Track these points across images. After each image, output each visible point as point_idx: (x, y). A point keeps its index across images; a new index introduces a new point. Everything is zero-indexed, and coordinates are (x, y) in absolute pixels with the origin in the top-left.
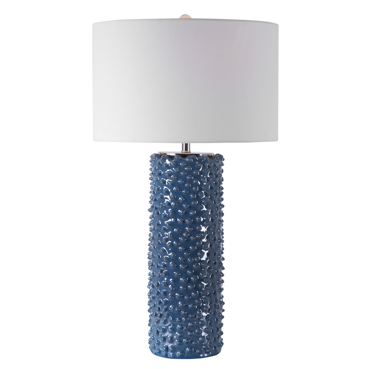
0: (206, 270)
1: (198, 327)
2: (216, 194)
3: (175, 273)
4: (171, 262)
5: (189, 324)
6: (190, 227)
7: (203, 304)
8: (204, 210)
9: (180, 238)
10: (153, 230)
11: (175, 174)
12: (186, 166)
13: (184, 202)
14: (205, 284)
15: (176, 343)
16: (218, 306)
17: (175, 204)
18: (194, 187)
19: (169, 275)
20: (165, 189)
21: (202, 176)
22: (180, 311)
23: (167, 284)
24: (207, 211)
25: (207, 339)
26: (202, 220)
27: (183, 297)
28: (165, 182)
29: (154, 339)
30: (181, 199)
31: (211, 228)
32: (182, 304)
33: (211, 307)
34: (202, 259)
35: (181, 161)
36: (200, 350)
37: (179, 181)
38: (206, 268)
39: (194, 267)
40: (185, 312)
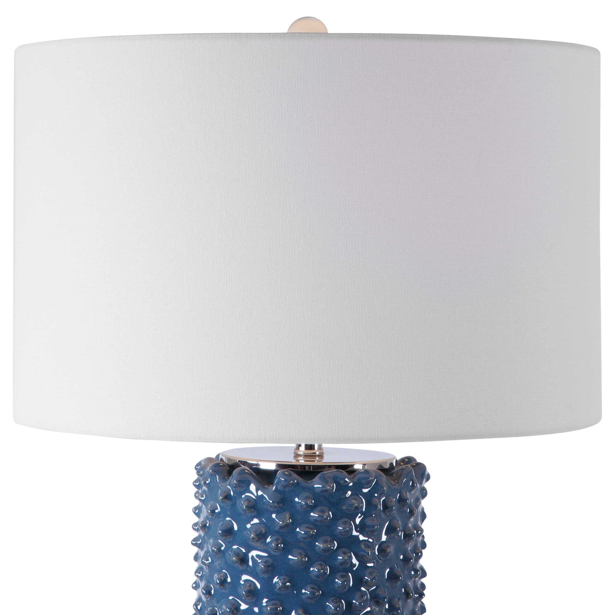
12: (313, 508)
20: (246, 581)
28: (243, 560)
35: (297, 489)
37: (290, 557)
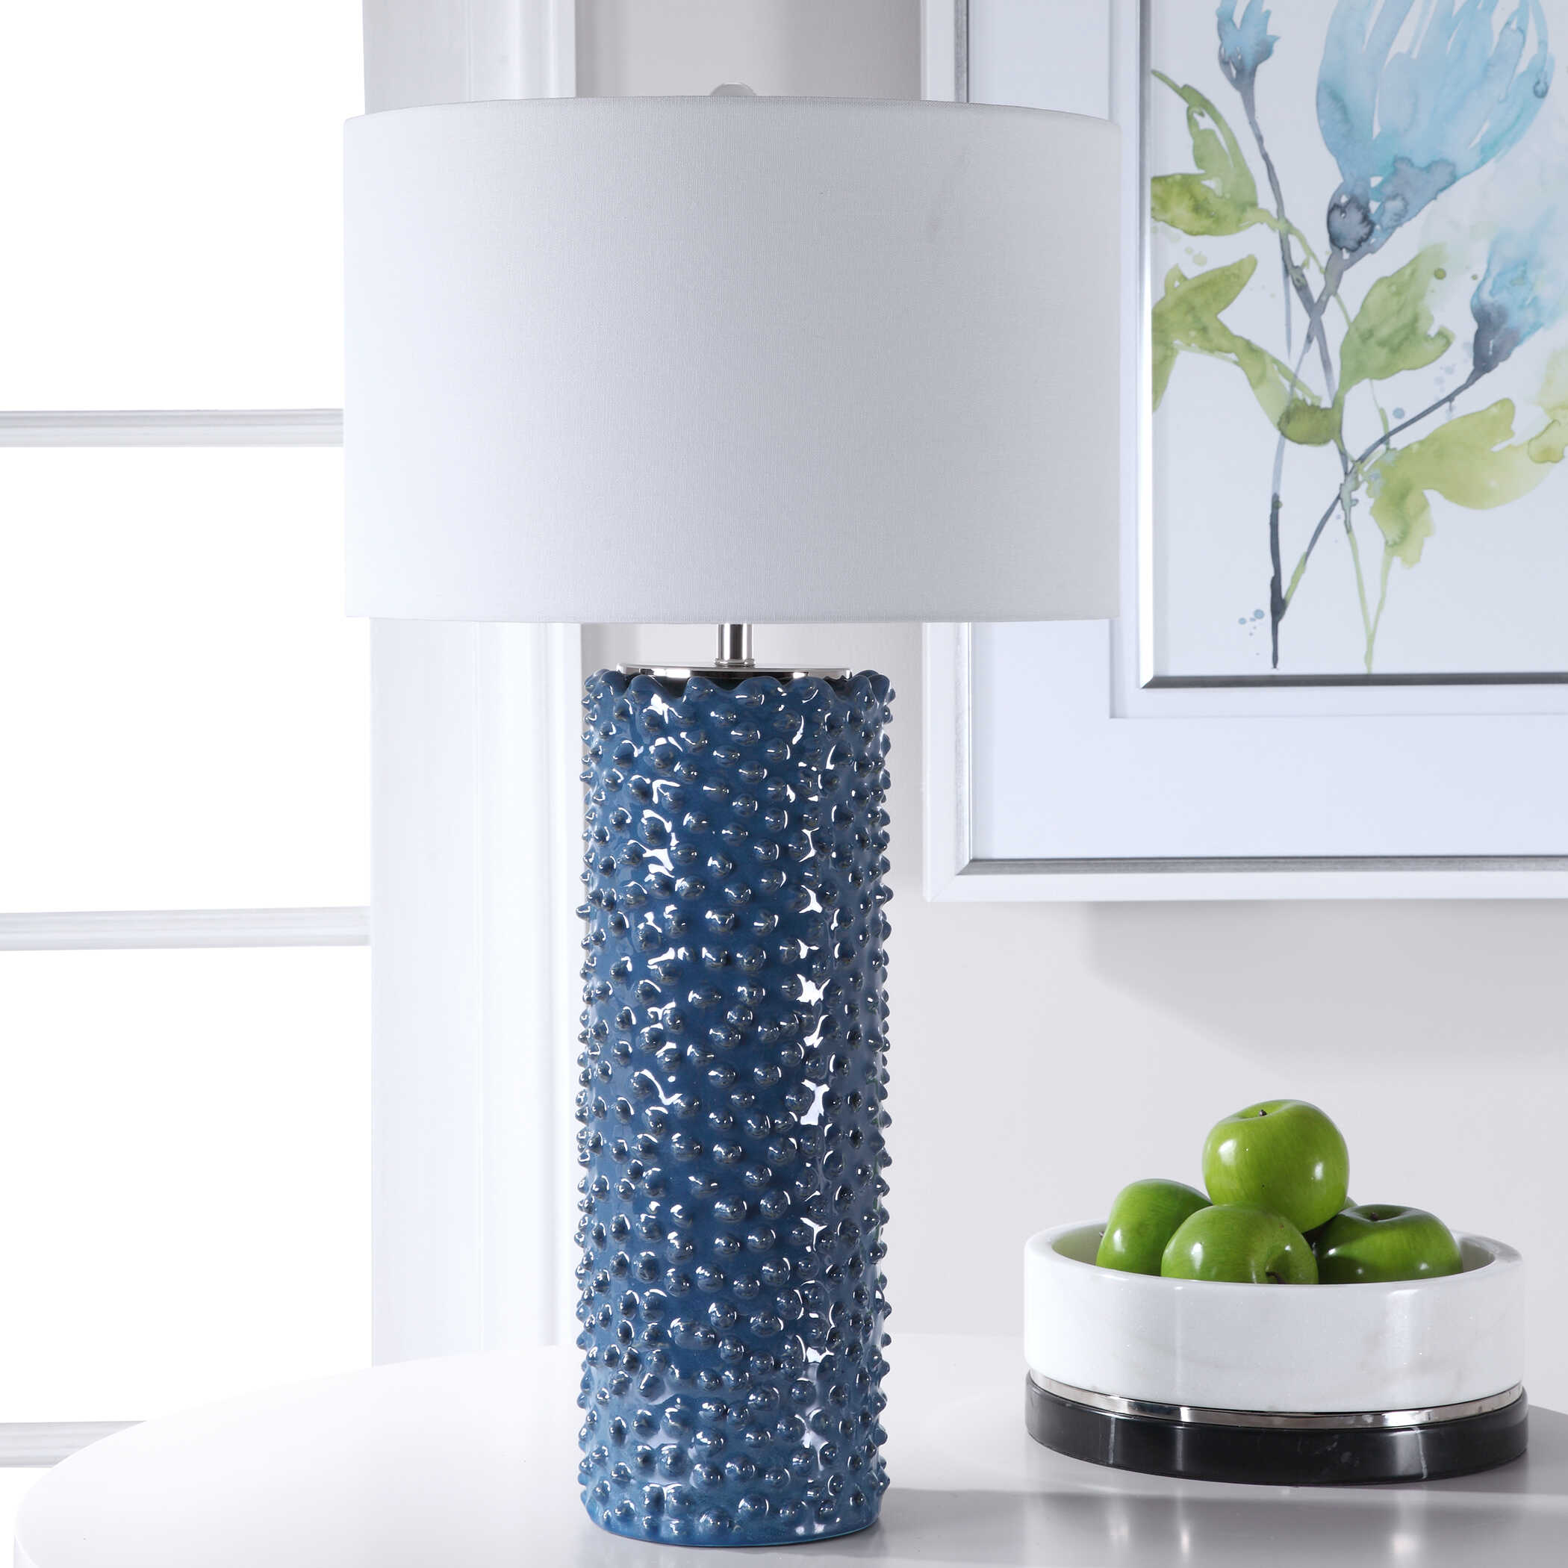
0: (820, 1167)
1: (788, 1409)
2: (862, 841)
3: (692, 1179)
4: (678, 1135)
5: (752, 1397)
6: (754, 983)
7: (807, 1312)
8: (812, 912)
9: (711, 1031)
10: (600, 996)
11: (689, 756)
12: (735, 725)
13: (728, 877)
14: (817, 1229)
15: (695, 1480)
16: (868, 1320)
17: (693, 886)
18: (768, 813)
19: (667, 1189)
20: (650, 819)
21: (802, 764)
22: (716, 1341)
23: (659, 1228)
24: (825, 916)
25: (825, 1460)
26: (803, 954)
27: (727, 1282)
28: (645, 792)
29: (601, 1461)
30: (716, 863)
31: (839, 988)
32: (724, 1314)
33: (838, 1325)
34: (805, 1121)
35: (713, 702)
36: (795, 1505)
37: (705, 788)
38: (821, 1160)
39: (772, 1156)
40: (735, 1346)
